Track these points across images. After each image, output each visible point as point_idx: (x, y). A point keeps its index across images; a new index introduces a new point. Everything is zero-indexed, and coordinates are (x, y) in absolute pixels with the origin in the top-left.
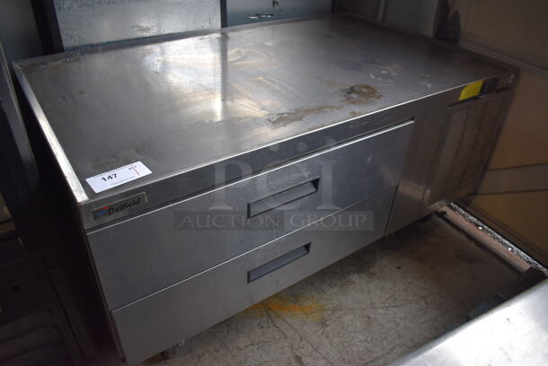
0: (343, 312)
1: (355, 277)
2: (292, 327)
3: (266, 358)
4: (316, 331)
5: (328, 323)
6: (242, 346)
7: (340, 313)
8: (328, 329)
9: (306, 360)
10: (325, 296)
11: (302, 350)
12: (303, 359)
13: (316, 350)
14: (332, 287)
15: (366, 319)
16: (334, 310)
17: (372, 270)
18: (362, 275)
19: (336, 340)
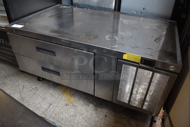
0: (74, 108)
1: (91, 106)
2: (61, 99)
3: (48, 98)
4: (63, 104)
5: (67, 106)
6: (49, 92)
7: (73, 107)
8: (65, 107)
9: (51, 106)
10: (77, 102)
11: (54, 104)
12: (51, 105)
13: (56, 107)
14: (83, 102)
15: (75, 115)
16: (73, 105)
17: (98, 109)
18: (94, 107)
19: (62, 110)
